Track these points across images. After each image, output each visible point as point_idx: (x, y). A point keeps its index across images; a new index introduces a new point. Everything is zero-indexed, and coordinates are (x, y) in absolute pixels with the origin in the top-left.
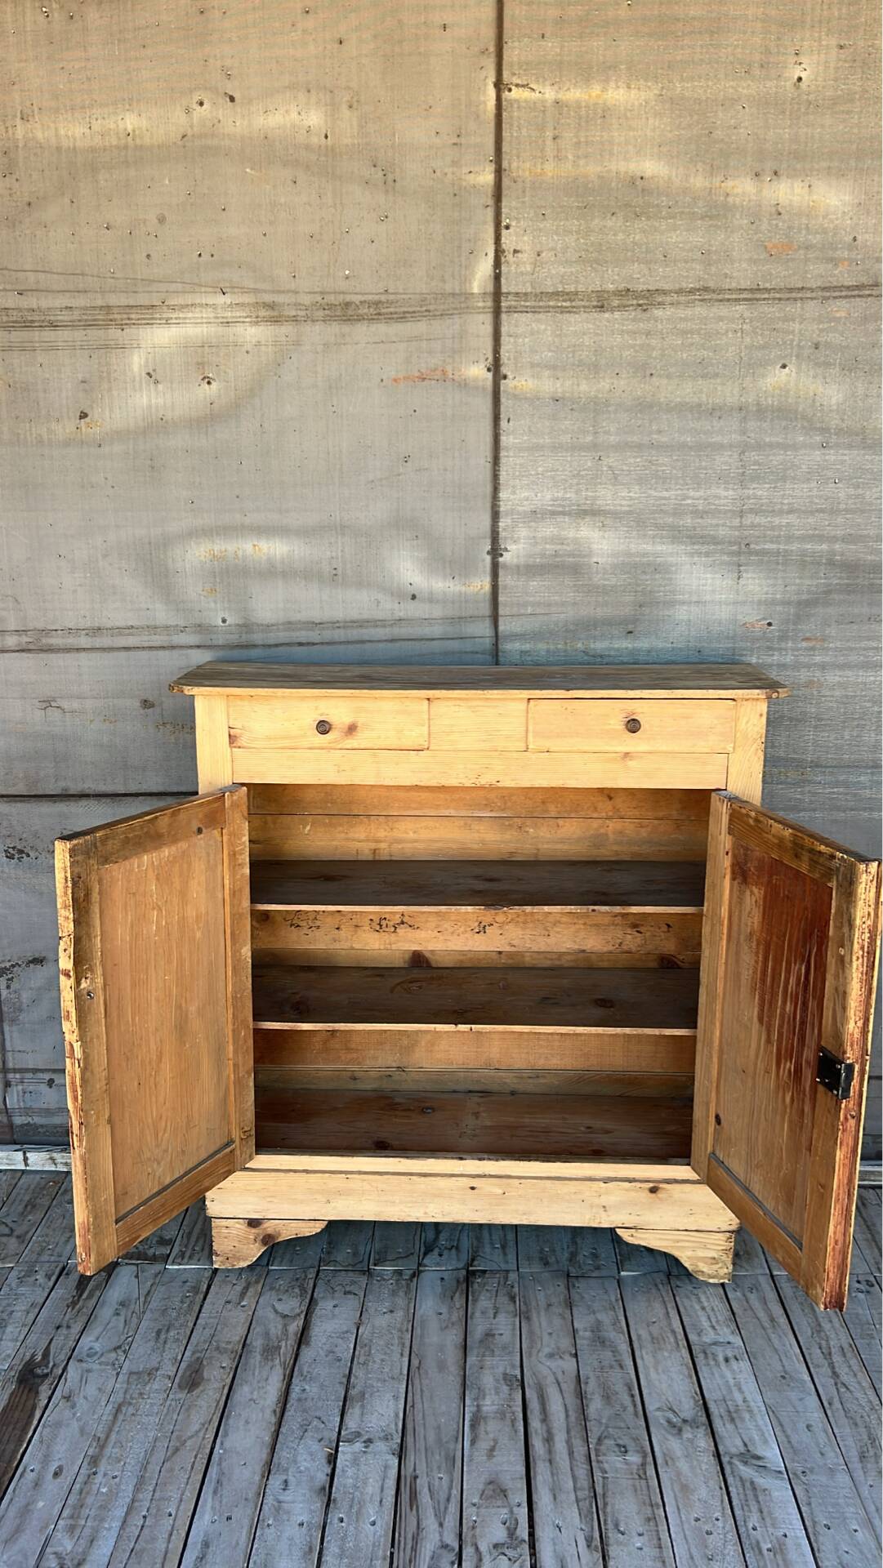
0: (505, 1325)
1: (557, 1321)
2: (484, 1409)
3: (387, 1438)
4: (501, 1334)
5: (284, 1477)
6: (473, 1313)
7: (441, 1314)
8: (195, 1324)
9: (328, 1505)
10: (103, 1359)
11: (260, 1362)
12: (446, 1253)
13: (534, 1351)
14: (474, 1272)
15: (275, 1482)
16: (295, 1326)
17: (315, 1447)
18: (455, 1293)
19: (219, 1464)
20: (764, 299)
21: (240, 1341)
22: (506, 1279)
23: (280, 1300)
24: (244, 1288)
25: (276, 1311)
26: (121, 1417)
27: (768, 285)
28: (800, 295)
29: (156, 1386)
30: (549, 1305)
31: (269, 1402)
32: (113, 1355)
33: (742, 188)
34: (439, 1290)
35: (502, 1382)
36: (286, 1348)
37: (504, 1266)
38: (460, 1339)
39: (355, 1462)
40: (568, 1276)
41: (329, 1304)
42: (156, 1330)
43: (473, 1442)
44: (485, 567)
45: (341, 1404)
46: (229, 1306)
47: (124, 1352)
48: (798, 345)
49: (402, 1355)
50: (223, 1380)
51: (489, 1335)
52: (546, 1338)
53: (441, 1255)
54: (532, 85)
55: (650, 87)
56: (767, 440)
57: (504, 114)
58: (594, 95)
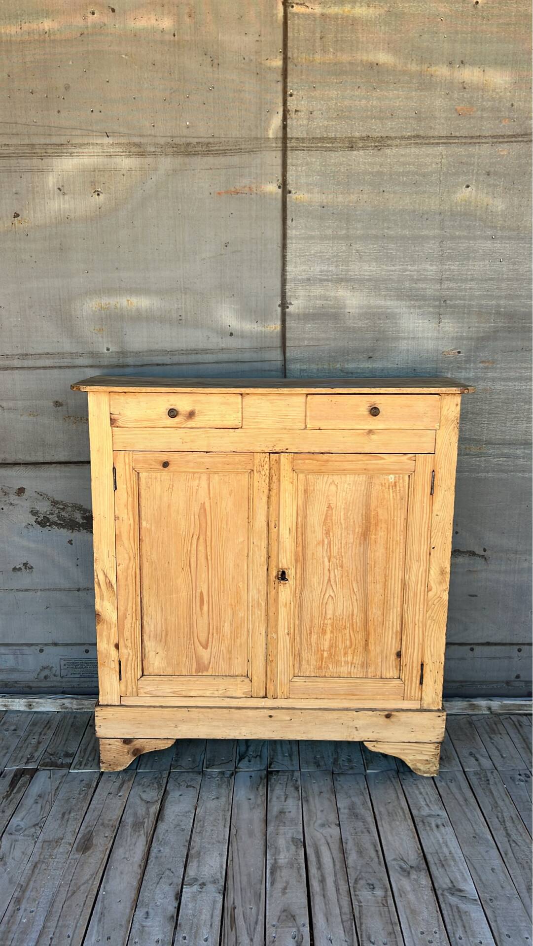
0: (292, 806)
1: (326, 803)
2: (280, 861)
3: (214, 882)
4: (290, 812)
5: (146, 910)
6: (271, 799)
7: (250, 799)
8: (88, 809)
9: (176, 928)
10: (26, 833)
11: (131, 833)
12: (253, 760)
13: (312, 823)
14: (271, 772)
15: (140, 913)
16: (155, 808)
17: (167, 888)
18: (259, 786)
19: (103, 902)
20: (455, 143)
21: (118, 819)
22: (292, 776)
23: (144, 792)
24: (121, 784)
25: (142, 799)
26: (37, 871)
27: (457, 134)
28: (478, 141)
29: (61, 850)
30: (321, 793)
31: (136, 859)
32: (33, 830)
33: (442, 71)
34: (249, 784)
35: (291, 843)
36: (149, 822)
37: (291, 768)
38: (263, 816)
39: (194, 898)
40: (333, 773)
41: (177, 794)
42: (61, 813)
43: (272, 884)
44: (277, 315)
45: (185, 860)
46: (111, 796)
47: (40, 827)
48: (477, 173)
49: (225, 826)
50: (106, 845)
51: (282, 812)
52: (319, 813)
53: (250, 761)
54: (306, 4)
55: (381, 6)
56: (457, 233)
57: (289, 22)
58: (346, 10)
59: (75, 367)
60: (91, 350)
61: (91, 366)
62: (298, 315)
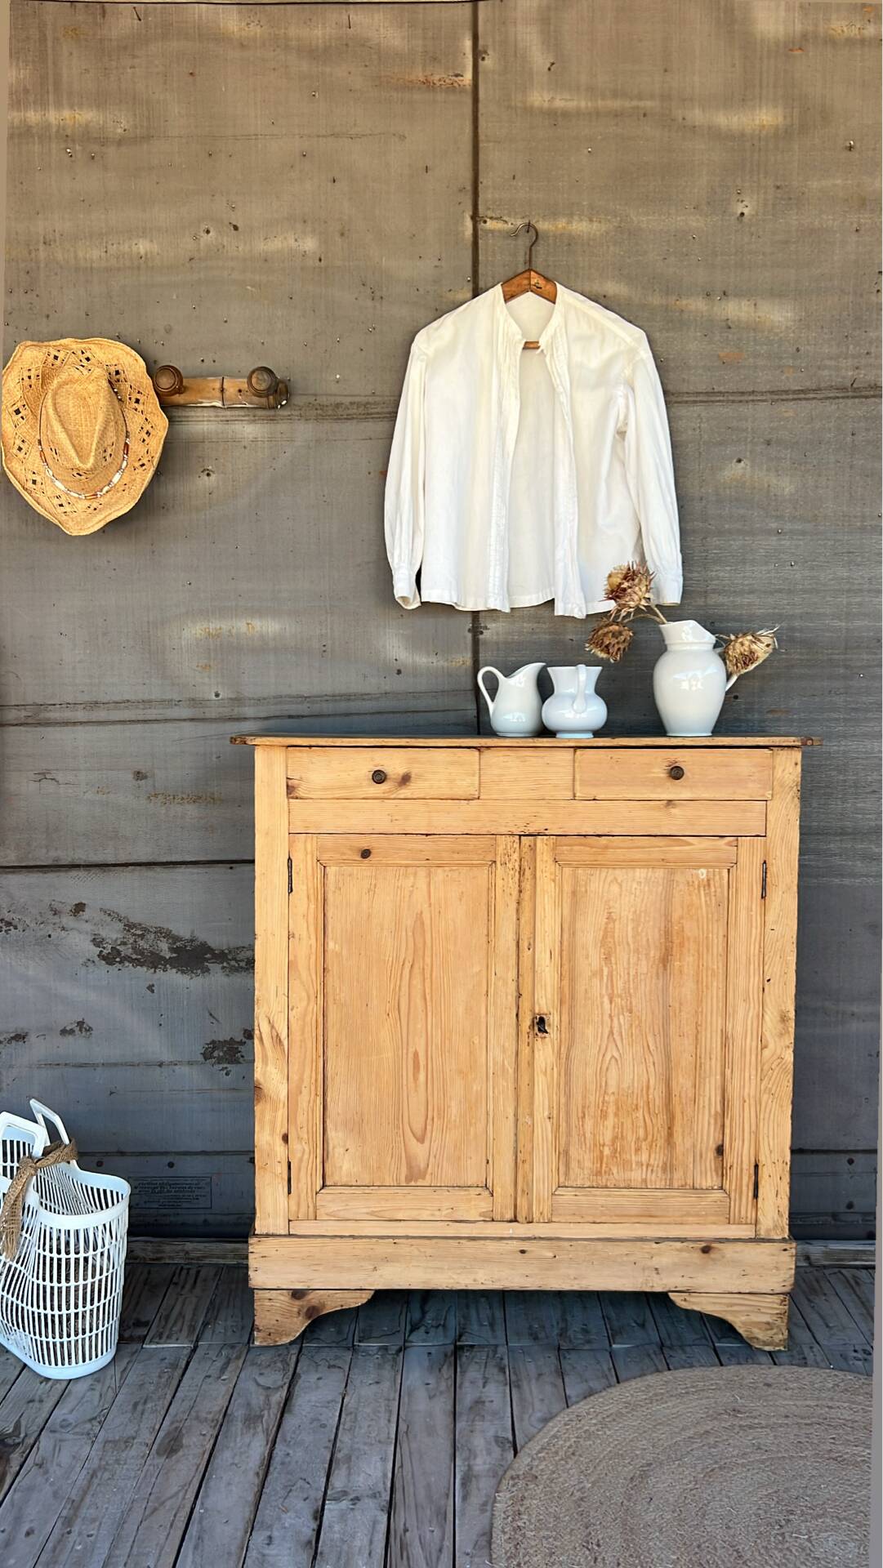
0: (495, 1393)
1: (548, 1388)
2: (476, 1468)
3: (375, 1496)
4: (492, 1401)
5: (269, 1533)
6: (461, 1384)
7: (428, 1384)
8: (173, 1397)
9: (315, 1558)
10: (77, 1430)
11: (242, 1429)
12: (432, 1332)
13: (526, 1417)
14: (462, 1347)
15: (259, 1538)
16: (279, 1397)
17: (300, 1504)
18: (443, 1366)
19: (200, 1522)
20: (719, 401)
21: (221, 1410)
22: (495, 1352)
23: (261, 1374)
24: (225, 1364)
25: (258, 1385)
26: (96, 1481)
27: (722, 389)
28: (751, 398)
29: (133, 1452)
30: (540, 1375)
31: (251, 1465)
32: (88, 1426)
33: (696, 305)
34: (426, 1363)
35: (493, 1443)
36: (270, 1417)
37: (493, 1342)
38: (450, 1407)
39: (343, 1517)
40: (559, 1349)
41: (313, 1377)
42: (132, 1403)
43: (465, 1498)
44: (465, 643)
45: (327, 1466)
46: (208, 1380)
47: (99, 1422)
48: (751, 441)
49: (389, 1421)
50: (203, 1446)
51: (479, 1402)
52: (537, 1404)
53: (427, 1333)
54: (505, 218)
55: (609, 221)
56: (727, 526)
57: (480, 241)
58: (560, 226)
59: (166, 720)
60: (192, 696)
61: (192, 720)
62: (497, 643)
